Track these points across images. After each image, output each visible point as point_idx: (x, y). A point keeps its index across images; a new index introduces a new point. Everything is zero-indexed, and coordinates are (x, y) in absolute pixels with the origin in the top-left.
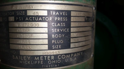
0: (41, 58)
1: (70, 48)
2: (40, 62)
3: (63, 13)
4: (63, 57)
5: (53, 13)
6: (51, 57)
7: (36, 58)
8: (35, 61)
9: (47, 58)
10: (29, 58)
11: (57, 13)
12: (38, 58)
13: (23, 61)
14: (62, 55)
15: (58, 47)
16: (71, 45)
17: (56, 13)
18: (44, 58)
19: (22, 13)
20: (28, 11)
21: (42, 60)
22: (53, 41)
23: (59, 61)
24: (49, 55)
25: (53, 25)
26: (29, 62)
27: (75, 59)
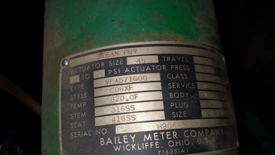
0: (155, 136)
1: (201, 118)
2: (154, 144)
3: (181, 60)
4: (193, 134)
5: (166, 58)
6: (171, 134)
7: (145, 136)
8: (144, 143)
9: (165, 135)
10: (133, 139)
11: (173, 59)
12: (150, 136)
13: (122, 146)
14: (190, 129)
15: (182, 115)
16: (202, 113)
17: (171, 59)
18: (160, 136)
19: (119, 62)
20: (128, 58)
21: (157, 141)
22: (172, 105)
23: (187, 142)
24: (168, 130)
25: (170, 76)
26: (133, 147)
27: (214, 140)
